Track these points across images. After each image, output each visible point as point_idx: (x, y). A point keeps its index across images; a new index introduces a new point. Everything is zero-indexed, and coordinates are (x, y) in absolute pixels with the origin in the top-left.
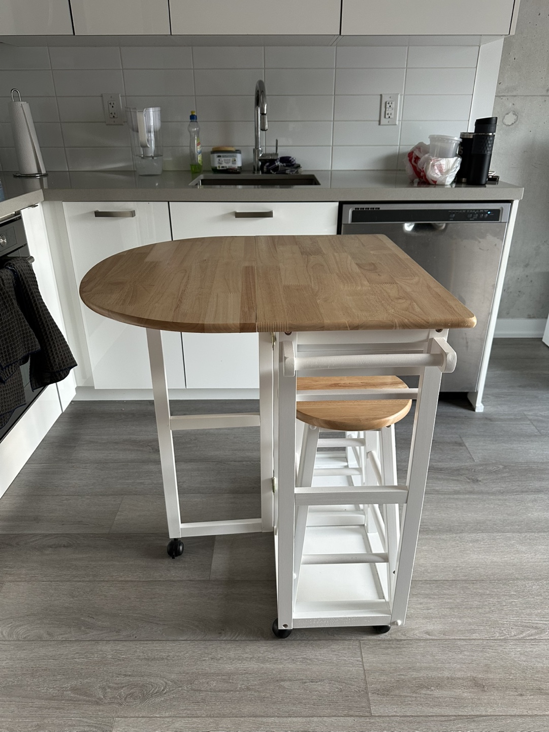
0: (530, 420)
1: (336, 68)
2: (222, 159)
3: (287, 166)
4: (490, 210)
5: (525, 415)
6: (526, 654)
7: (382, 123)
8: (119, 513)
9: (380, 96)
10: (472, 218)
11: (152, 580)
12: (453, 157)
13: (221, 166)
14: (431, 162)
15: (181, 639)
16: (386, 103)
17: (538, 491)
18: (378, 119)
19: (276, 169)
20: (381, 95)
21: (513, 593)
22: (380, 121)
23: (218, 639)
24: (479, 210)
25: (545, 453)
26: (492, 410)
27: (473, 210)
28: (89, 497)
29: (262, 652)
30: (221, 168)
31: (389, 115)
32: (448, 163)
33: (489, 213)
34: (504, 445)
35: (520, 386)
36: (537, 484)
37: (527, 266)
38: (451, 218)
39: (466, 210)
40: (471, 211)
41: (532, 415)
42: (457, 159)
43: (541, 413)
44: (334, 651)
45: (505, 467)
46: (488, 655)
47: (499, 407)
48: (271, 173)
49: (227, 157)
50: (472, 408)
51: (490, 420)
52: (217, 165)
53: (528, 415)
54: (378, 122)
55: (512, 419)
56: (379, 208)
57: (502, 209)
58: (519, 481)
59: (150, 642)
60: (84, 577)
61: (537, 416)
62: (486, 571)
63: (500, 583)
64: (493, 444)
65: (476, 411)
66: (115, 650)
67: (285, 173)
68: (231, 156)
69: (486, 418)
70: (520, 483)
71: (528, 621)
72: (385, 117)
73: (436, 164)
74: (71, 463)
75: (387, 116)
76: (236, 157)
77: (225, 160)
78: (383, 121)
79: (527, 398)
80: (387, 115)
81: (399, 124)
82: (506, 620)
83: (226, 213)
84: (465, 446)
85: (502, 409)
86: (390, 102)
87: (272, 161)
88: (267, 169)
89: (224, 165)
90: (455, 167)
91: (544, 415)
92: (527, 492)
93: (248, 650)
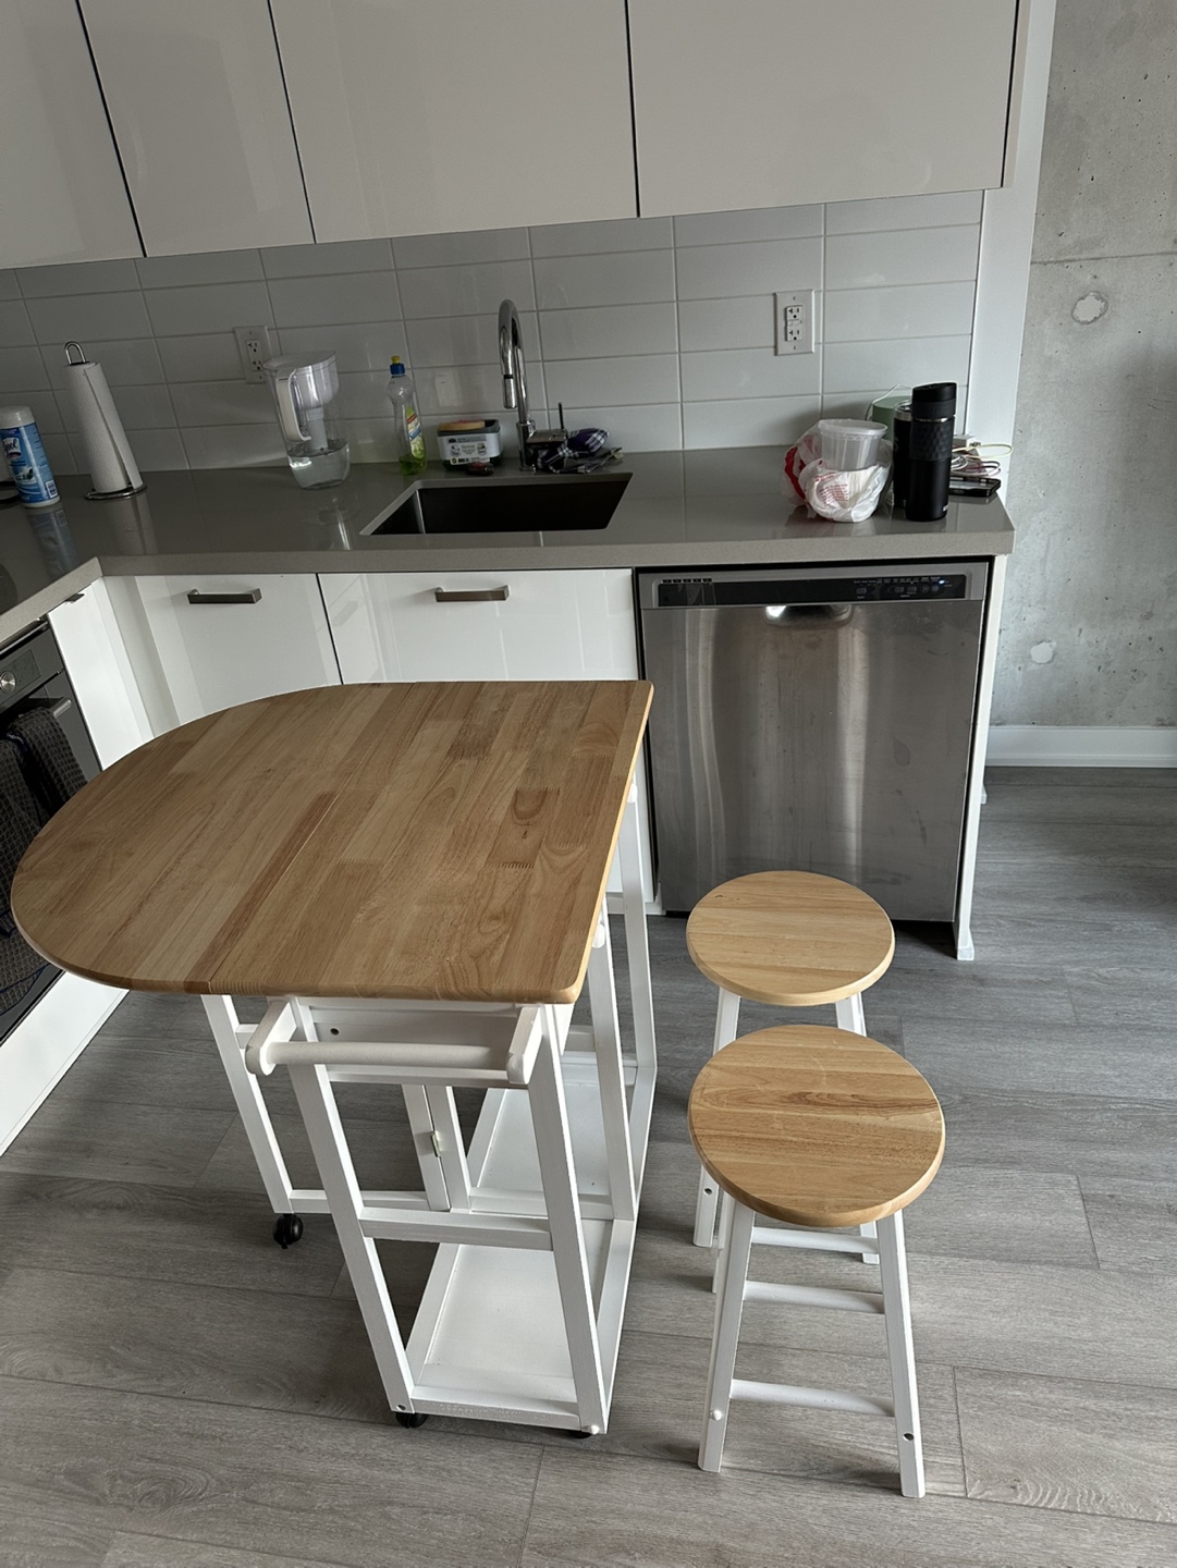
0: (1069, 987)
1: (675, 248)
2: (459, 445)
3: (581, 456)
4: (942, 578)
5: (1062, 974)
6: (835, 1512)
7: (780, 352)
8: (220, 1148)
9: (772, 298)
10: (905, 593)
11: (237, 1286)
12: (866, 468)
13: (457, 459)
14: (817, 483)
15: (253, 1404)
16: (786, 309)
17: (1011, 1162)
18: (772, 343)
19: (559, 464)
20: (775, 295)
21: (862, 1385)
22: (776, 347)
23: (312, 1412)
24: (920, 578)
25: (1067, 1070)
26: (994, 954)
27: (906, 578)
28: (180, 1111)
29: (374, 1446)
30: (458, 463)
31: (795, 335)
32: (854, 482)
33: (942, 582)
34: (985, 1045)
35: (1084, 899)
36: (1016, 1145)
37: (1148, 616)
38: (860, 595)
39: (892, 578)
40: (902, 581)
41: (1078, 975)
42: (876, 470)
43: (1101, 971)
44: (494, 1461)
45: (965, 1099)
46: (762, 1505)
47: (1014, 950)
48: (551, 472)
49: (468, 441)
50: (952, 951)
51: (982, 982)
52: (449, 457)
53: (1070, 974)
54: (772, 350)
55: (1029, 982)
56: (710, 580)
57: (971, 575)
58: (979, 1134)
59: (204, 1404)
60: (134, 1271)
61: (1089, 977)
62: (830, 1332)
63: (846, 1361)
64: (962, 1042)
65: (959, 958)
66: (148, 1412)
67: (576, 472)
68: (474, 440)
69: (974, 977)
70: (981, 1140)
71: (866, 1447)
72: (786, 339)
73: (828, 485)
74: (170, 1038)
75: (790, 337)
76: (484, 440)
77: (463, 447)
78: (784, 347)
79: (1084, 930)
80: (789, 335)
81: (817, 349)
82: (826, 1439)
83: (421, 591)
84: (902, 1044)
85: (1019, 956)
86: (795, 309)
87: (553, 447)
88: (543, 463)
89: (463, 456)
90: (870, 487)
91: (1105, 975)
92: (986, 1161)
93: (352, 1440)
